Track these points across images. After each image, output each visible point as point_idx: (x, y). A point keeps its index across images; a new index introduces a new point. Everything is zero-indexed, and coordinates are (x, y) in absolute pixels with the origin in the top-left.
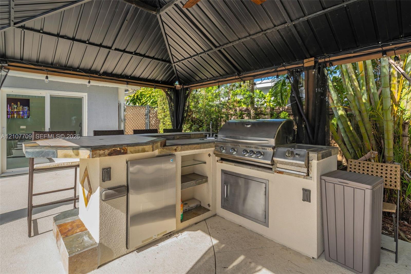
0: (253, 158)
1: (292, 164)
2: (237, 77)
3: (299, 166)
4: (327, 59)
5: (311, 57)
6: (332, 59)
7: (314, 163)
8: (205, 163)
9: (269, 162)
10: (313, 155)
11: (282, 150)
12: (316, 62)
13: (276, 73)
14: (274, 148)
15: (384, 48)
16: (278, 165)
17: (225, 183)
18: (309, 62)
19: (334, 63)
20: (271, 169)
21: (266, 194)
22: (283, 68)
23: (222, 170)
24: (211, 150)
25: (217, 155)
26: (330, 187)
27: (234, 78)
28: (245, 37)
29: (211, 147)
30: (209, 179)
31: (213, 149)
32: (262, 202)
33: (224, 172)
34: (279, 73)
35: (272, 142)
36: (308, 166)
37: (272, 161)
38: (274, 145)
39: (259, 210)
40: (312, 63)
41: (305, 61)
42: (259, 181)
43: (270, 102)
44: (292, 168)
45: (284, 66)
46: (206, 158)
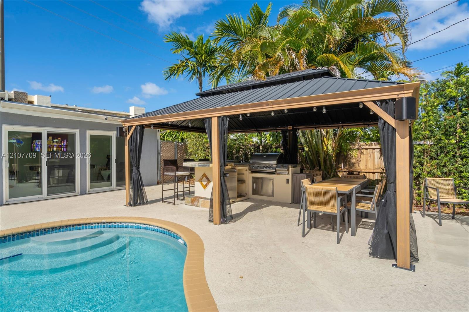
0: (265, 169)
1: (283, 170)
2: (255, 130)
3: (285, 171)
4: (297, 127)
5: (291, 126)
6: (299, 127)
7: (290, 169)
8: (244, 174)
9: (274, 170)
10: (290, 166)
11: (279, 165)
12: (293, 128)
13: (276, 131)
14: (276, 165)
15: (316, 126)
16: (278, 171)
17: (254, 182)
18: (290, 128)
19: (300, 129)
20: (275, 173)
21: (273, 184)
22: (279, 128)
23: (252, 177)
24: (247, 168)
25: (250, 170)
26: (295, 177)
27: (254, 130)
28: (263, 115)
29: (247, 166)
30: (246, 181)
31: (248, 167)
32: (272, 187)
33: (253, 178)
34: (277, 131)
35: (275, 162)
36: (288, 170)
37: (276, 170)
38: (276, 164)
39: (270, 191)
40: (291, 128)
41: (289, 127)
42: (269, 179)
43: (270, 140)
44: (283, 172)
45: (279, 127)
46: (245, 172)
